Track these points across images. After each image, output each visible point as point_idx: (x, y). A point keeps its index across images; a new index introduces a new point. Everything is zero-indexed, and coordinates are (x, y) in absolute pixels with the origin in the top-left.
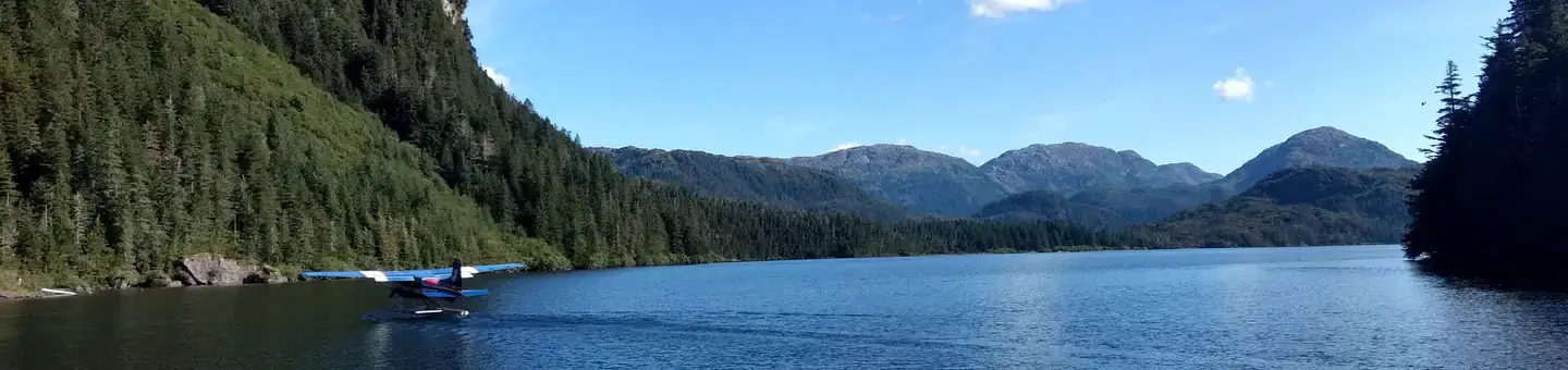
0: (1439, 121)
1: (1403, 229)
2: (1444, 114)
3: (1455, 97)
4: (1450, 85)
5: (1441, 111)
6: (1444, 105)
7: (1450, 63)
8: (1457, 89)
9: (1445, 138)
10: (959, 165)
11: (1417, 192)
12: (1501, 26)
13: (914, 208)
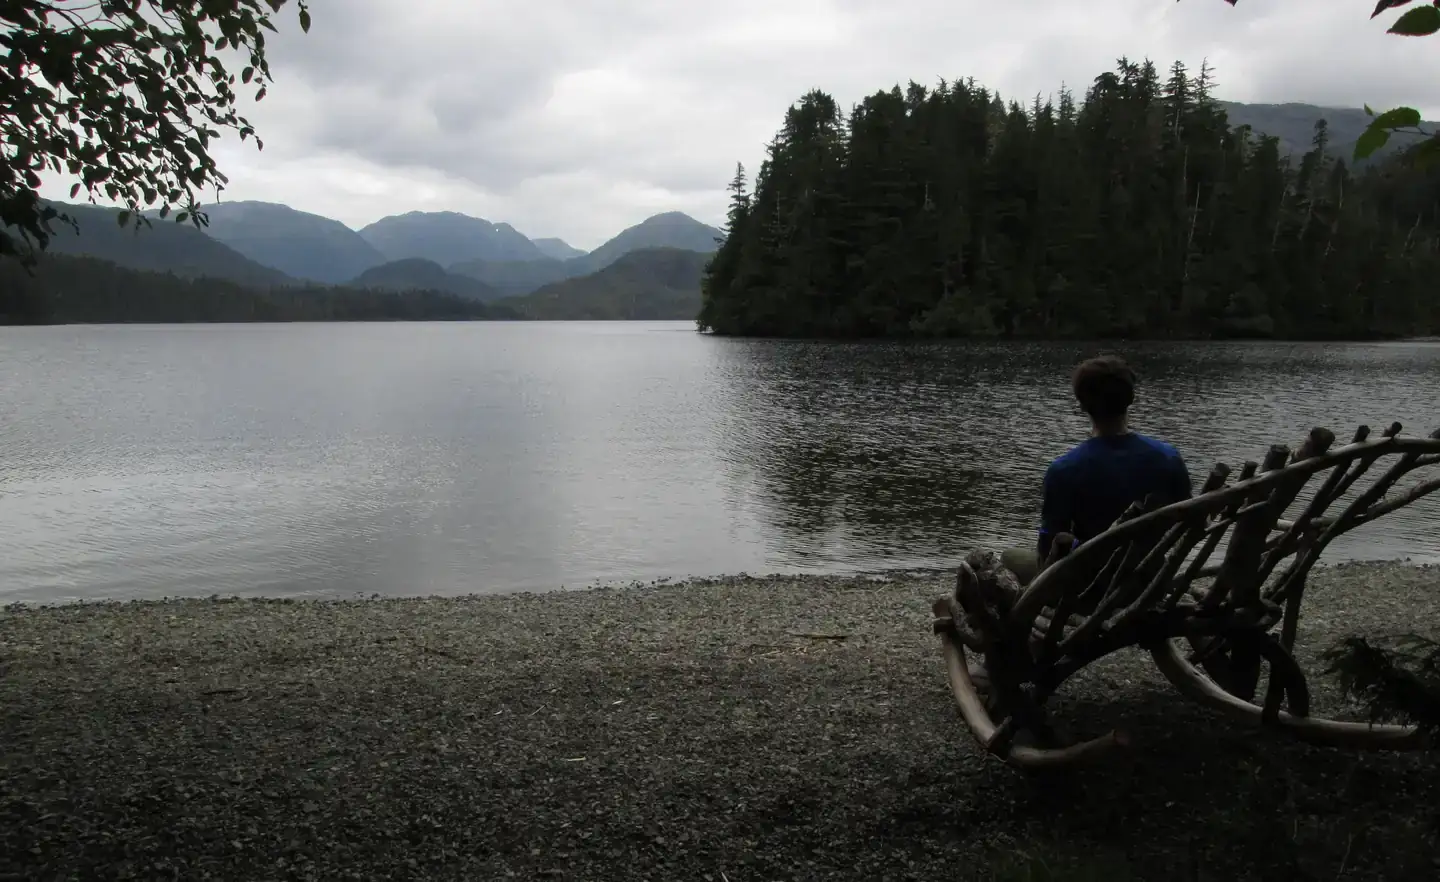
0: (729, 214)
1: (700, 307)
2: (732, 209)
3: (741, 194)
4: (738, 185)
5: (731, 206)
6: (734, 201)
7: (739, 165)
8: (743, 188)
9: (732, 230)
10: (337, 227)
11: (712, 275)
12: (777, 136)
13: (299, 272)
